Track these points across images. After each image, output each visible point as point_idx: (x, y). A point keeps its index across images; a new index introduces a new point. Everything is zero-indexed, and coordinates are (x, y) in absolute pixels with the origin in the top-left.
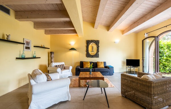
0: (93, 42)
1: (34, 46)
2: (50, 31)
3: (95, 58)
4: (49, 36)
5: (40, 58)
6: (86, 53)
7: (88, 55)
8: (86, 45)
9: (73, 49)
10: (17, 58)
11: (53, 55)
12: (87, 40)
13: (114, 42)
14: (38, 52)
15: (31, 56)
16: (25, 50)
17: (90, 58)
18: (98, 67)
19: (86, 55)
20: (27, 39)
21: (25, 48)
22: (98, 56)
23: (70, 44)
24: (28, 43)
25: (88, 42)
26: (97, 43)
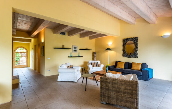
0: (130, 40)
1: (80, 49)
2: (92, 36)
3: (132, 58)
4: (94, 40)
5: (82, 57)
6: (122, 52)
7: (125, 55)
8: (122, 44)
9: (108, 49)
10: (69, 57)
11: (95, 55)
12: (123, 39)
13: (162, 36)
14: (82, 53)
15: (77, 56)
16: (73, 52)
17: (127, 58)
18: (132, 68)
19: (123, 54)
20: (75, 45)
21: (73, 51)
22: (136, 56)
23: (108, 45)
24: (75, 48)
25: (125, 41)
26: (135, 40)
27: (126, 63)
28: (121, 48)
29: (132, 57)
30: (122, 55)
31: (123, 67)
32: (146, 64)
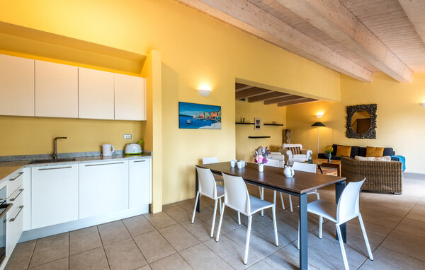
0: (361, 109)
1: (265, 125)
5: (270, 137)
6: (345, 129)
7: (349, 134)
8: (345, 115)
9: (318, 124)
10: (249, 137)
12: (348, 106)
13: (421, 104)
16: (256, 129)
17: (355, 139)
20: (258, 118)
21: (255, 127)
22: (373, 136)
23: (315, 116)
24: (258, 122)
25: (350, 110)
26: (371, 109)
27: (353, 148)
28: (344, 122)
29: (366, 138)
30: (344, 135)
31: (349, 155)
32: (392, 149)
